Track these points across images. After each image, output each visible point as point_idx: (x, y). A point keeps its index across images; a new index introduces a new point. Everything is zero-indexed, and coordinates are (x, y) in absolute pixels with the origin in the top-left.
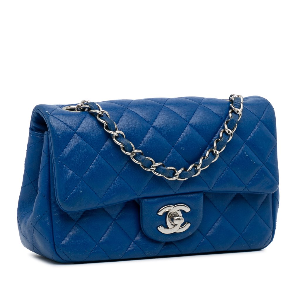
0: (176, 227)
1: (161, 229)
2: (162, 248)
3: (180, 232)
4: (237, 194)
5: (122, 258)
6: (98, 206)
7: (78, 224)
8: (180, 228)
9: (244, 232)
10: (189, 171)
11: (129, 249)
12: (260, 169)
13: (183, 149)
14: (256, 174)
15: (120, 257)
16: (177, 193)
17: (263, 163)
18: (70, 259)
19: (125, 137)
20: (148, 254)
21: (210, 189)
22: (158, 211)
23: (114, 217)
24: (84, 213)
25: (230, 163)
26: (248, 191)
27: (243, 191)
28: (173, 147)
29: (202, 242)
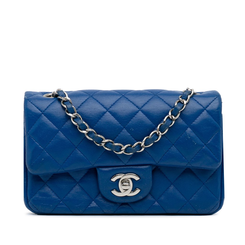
0: (127, 191)
1: (114, 192)
2: (119, 207)
3: (131, 196)
4: (187, 168)
5: (83, 213)
6: (59, 171)
7: (47, 185)
8: (131, 193)
9: (191, 199)
10: (133, 147)
11: (89, 206)
12: (201, 149)
13: (132, 129)
14: (198, 153)
15: (81, 212)
16: (127, 164)
17: (204, 144)
18: (39, 211)
19: (81, 119)
20: (105, 211)
21: (157, 163)
22: (111, 178)
23: (78, 181)
24: (52, 176)
25: (175, 143)
26: (191, 166)
27: (187, 166)
28: (124, 128)
29: (153, 205)
